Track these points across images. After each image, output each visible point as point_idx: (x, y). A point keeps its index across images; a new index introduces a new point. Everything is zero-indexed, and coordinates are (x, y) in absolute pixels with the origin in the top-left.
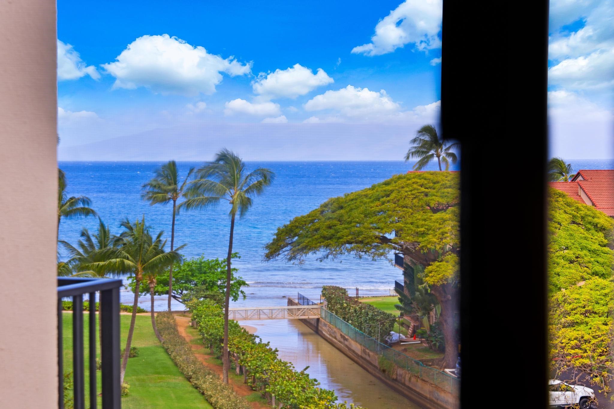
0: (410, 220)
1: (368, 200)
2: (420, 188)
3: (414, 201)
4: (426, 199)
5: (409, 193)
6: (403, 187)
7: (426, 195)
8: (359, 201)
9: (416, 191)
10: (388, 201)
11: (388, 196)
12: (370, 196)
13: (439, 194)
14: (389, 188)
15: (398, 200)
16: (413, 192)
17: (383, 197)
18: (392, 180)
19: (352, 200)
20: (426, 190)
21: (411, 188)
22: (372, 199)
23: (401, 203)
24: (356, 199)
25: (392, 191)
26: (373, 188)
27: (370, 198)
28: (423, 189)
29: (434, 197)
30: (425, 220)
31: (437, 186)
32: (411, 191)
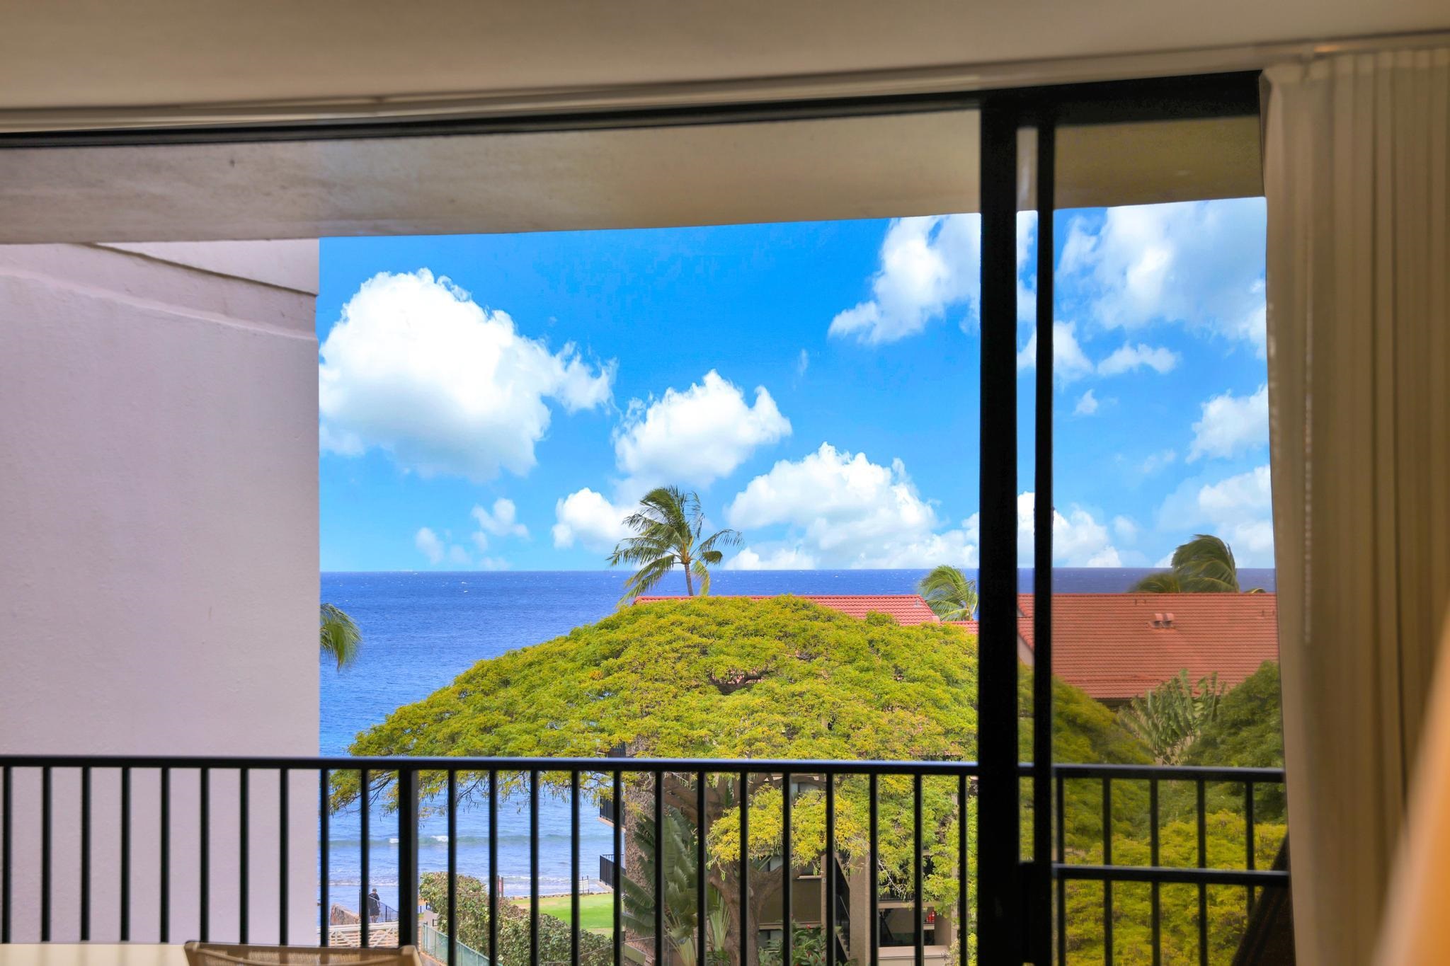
0: (672, 711)
1: (570, 665)
2: (689, 635)
3: (679, 666)
4: (704, 660)
5: (667, 647)
6: (650, 635)
7: (704, 653)
8: (546, 666)
9: (681, 643)
10: (621, 668)
11: (617, 654)
12: (572, 654)
13: (732, 650)
14: (618, 635)
15: (643, 665)
16: (674, 645)
17: (606, 658)
18: (620, 617)
19: (530, 665)
20: (704, 640)
21: (669, 636)
22: (579, 663)
23: (650, 670)
24: (540, 663)
25: (625, 644)
26: (575, 636)
27: (573, 660)
28: (696, 639)
29: (722, 657)
30: (707, 710)
31: (728, 630)
32: (670, 642)
